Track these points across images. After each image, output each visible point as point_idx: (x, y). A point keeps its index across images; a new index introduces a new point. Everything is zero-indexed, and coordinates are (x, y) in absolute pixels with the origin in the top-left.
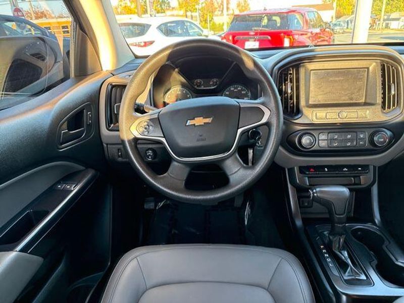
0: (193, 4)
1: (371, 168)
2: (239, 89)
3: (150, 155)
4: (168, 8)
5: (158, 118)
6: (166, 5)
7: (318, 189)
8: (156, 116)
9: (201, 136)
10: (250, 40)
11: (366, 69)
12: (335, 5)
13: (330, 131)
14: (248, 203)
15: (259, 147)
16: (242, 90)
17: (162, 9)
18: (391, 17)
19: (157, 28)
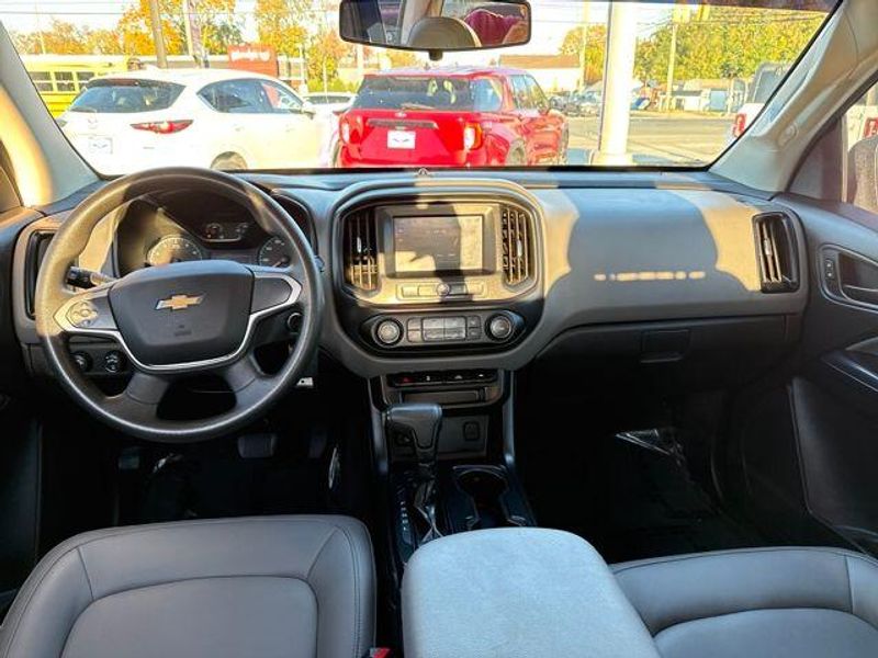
0: (293, 38)
1: (501, 374)
3: (112, 363)
4: (236, 43)
5: (108, 297)
6: (231, 36)
7: (396, 409)
8: (104, 294)
9: (182, 327)
10: (398, 128)
11: (481, 217)
12: (582, 59)
13: (425, 315)
14: (335, 450)
17: (222, 44)
18: (685, 89)
19: (198, 94)
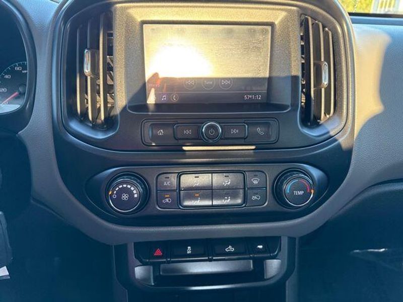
11: (269, 28)
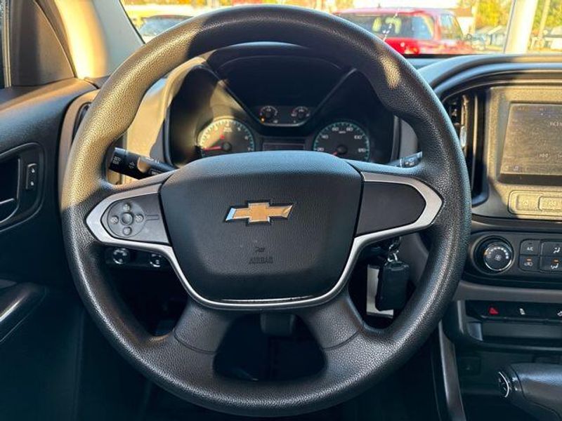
2: (349, 129)
5: (159, 195)
7: (522, 377)
8: (154, 190)
9: (262, 250)
12: (474, 10)
15: (393, 266)
16: (355, 132)
18: (552, 33)
